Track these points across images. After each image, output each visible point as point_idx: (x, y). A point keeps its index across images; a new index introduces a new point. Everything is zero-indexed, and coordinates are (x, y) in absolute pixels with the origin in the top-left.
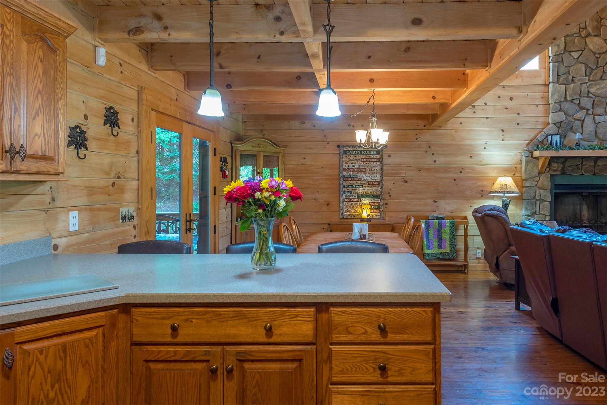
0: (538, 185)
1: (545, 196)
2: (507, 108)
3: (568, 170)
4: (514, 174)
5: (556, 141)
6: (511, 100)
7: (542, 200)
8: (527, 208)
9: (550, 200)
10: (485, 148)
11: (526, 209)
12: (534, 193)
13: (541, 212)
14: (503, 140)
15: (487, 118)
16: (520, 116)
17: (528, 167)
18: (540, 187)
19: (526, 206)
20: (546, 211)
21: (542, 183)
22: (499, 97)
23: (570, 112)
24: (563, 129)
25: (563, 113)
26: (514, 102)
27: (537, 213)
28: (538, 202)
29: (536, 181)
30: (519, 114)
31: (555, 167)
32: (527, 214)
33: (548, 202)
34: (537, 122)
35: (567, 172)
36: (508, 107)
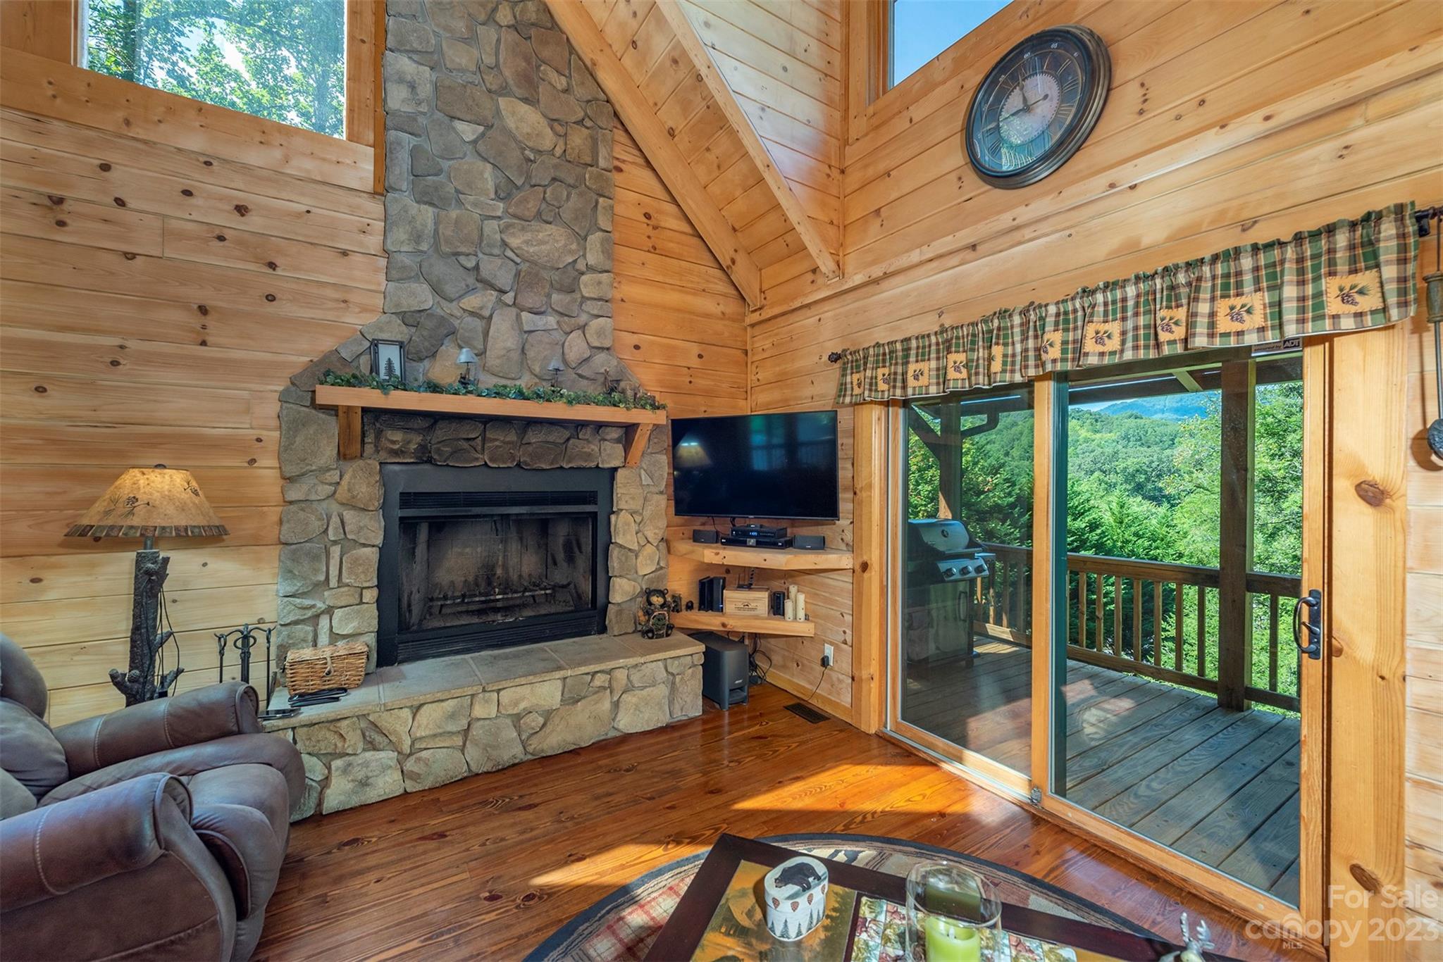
0: (337, 495)
1: (361, 528)
2: (221, 238)
3: (438, 451)
4: (253, 461)
5: (390, 362)
6: (243, 215)
7: (347, 544)
8: (290, 571)
9: (379, 541)
10: (115, 363)
11: (289, 574)
12: (319, 523)
13: (345, 580)
14: (204, 343)
15: (131, 256)
16: (279, 272)
17: (298, 439)
18: (345, 501)
19: (289, 563)
20: (362, 576)
21: (349, 490)
22: (187, 193)
23: (450, 290)
24: (425, 333)
25: (425, 286)
26: (254, 222)
27: (333, 582)
28: (336, 551)
29: (331, 484)
30: (272, 266)
31: (394, 442)
32: (290, 589)
33: (373, 546)
34: (345, 301)
35: (436, 457)
36: (228, 234)
